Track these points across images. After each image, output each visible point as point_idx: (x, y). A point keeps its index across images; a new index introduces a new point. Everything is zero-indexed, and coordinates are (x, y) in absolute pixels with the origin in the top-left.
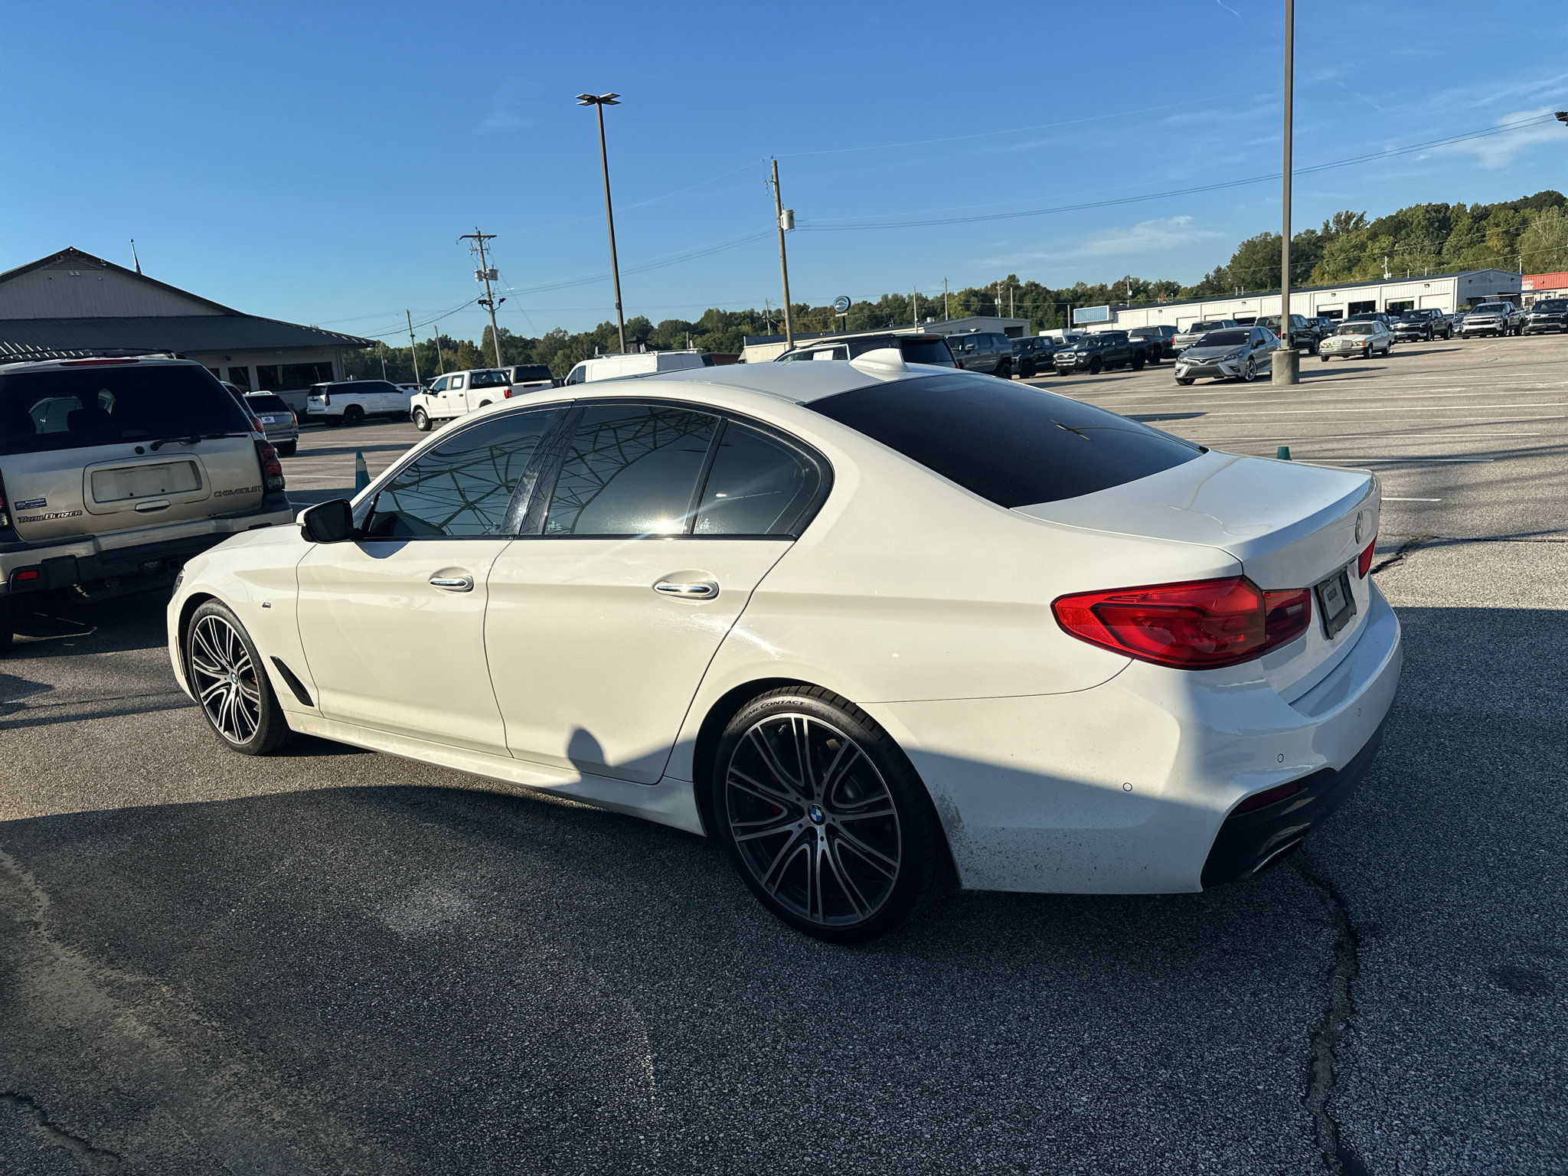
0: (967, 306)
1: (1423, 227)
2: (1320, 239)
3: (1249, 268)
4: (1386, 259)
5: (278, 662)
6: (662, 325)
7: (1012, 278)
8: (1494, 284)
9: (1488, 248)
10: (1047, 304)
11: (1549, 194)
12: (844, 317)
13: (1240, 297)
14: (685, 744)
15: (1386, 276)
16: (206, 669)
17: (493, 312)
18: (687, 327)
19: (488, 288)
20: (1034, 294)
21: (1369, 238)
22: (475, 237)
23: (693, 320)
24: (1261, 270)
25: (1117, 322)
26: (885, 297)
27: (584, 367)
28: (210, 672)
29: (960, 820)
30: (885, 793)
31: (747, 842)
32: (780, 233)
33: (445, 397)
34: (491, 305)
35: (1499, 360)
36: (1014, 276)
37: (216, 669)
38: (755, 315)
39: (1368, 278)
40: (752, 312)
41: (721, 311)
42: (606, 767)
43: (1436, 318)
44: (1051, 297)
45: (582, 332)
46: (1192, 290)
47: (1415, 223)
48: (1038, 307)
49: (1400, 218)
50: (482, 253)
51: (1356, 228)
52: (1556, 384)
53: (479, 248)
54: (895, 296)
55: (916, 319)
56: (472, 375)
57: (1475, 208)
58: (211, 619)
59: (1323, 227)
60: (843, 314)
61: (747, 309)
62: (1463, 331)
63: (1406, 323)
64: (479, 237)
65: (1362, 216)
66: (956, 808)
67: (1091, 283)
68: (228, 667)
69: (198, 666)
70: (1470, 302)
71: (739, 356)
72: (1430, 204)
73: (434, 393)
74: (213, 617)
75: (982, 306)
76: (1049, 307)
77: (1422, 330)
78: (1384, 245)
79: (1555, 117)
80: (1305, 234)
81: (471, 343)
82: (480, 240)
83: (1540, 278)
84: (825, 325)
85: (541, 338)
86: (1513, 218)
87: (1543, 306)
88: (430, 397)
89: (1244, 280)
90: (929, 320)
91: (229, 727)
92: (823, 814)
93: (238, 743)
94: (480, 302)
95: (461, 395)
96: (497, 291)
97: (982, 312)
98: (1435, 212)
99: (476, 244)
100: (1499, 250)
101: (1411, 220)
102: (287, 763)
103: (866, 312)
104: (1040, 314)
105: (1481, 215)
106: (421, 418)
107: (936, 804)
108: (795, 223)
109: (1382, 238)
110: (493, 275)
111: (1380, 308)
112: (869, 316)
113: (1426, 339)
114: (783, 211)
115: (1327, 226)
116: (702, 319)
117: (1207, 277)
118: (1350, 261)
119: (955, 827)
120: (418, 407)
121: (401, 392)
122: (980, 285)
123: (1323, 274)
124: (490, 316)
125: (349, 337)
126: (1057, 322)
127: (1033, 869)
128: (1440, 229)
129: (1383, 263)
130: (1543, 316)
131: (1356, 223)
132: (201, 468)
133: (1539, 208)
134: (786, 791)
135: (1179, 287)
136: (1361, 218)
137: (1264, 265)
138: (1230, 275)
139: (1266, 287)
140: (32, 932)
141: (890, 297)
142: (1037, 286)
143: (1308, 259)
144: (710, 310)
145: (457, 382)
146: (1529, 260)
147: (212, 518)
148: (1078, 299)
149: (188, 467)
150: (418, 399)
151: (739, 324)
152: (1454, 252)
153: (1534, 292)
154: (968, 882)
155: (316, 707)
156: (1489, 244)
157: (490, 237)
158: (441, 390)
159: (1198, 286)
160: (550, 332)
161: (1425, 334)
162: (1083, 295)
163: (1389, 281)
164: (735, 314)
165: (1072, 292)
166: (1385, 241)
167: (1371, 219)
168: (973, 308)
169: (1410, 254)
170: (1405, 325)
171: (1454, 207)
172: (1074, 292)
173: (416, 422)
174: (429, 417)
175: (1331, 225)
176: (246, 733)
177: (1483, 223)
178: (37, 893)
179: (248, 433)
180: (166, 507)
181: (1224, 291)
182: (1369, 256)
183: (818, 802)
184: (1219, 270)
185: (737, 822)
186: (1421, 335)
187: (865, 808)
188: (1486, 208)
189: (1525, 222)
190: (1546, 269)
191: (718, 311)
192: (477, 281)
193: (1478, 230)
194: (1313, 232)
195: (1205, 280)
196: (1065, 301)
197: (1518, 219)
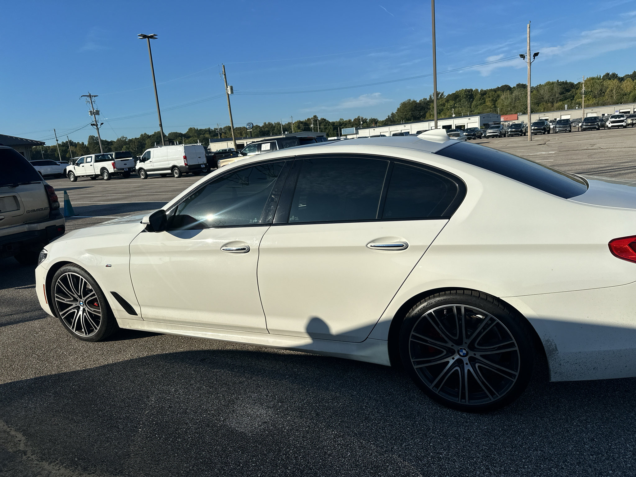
0: (299, 128)
1: (464, 98)
2: (429, 102)
3: (404, 113)
4: (453, 109)
5: (115, 295)
6: (170, 134)
7: (315, 116)
8: (492, 119)
9: (487, 105)
10: (330, 127)
11: (506, 86)
12: (251, 131)
13: (403, 124)
14: (385, 323)
15: (454, 116)
16: (64, 300)
17: (98, 129)
18: (181, 135)
19: (95, 118)
20: (324, 123)
21: (446, 102)
22: (88, 96)
23: (184, 132)
24: (408, 114)
25: (358, 134)
26: (265, 123)
27: (150, 151)
28: (66, 301)
29: (557, 350)
30: (512, 340)
31: (420, 368)
32: (227, 95)
33: (83, 166)
34: (97, 126)
35: (508, 146)
36: (316, 116)
37: (71, 299)
38: (211, 130)
39: (447, 117)
40: (209, 129)
41: (196, 128)
42: (332, 336)
43: (477, 131)
44: (331, 124)
45: (134, 138)
46: (383, 121)
47: (462, 96)
48: (326, 128)
49: (456, 94)
50: (92, 103)
51: (441, 98)
52: (536, 154)
53: (90, 101)
54: (269, 123)
55: (282, 132)
56: (96, 156)
57: (482, 91)
58: (69, 275)
59: (429, 97)
60: (250, 130)
61: (207, 127)
62: (487, 136)
63: (467, 133)
64: (90, 96)
65: (443, 93)
66: (555, 344)
67: (346, 119)
68: (78, 298)
69: (58, 298)
70: (485, 125)
71: (207, 147)
72: (466, 89)
73: (78, 165)
74: (70, 273)
75: (305, 127)
76: (330, 128)
77: (473, 135)
78: (451, 104)
79: (519, 56)
80: (423, 100)
81: (83, 143)
82: (91, 98)
83: (506, 117)
84: (241, 135)
85: (115, 140)
86: (494, 95)
87: (513, 126)
88: (76, 167)
89: (402, 118)
90: (286, 133)
91: (79, 328)
92: (467, 352)
93: (85, 336)
94: (91, 125)
95: (91, 165)
96: (99, 120)
97: (305, 130)
98: (468, 92)
99: (89, 99)
100: (490, 107)
101: (460, 95)
102: (117, 344)
103: (258, 129)
104: (327, 131)
105: (484, 93)
106: (72, 176)
107: (544, 343)
108: (234, 92)
109: (451, 102)
110: (97, 113)
111: (454, 127)
112: (260, 131)
113: (474, 139)
114: (228, 86)
115: (431, 97)
116: (188, 132)
117: (389, 116)
118: (439, 110)
119: (553, 354)
120: (70, 171)
121: (59, 165)
122: (303, 119)
123: (430, 115)
124: (97, 131)
125: (32, 141)
126: (334, 134)
127: (593, 370)
128: (470, 98)
129: (452, 111)
130: (513, 130)
131: (441, 96)
132: (19, 199)
133: (503, 91)
134: (446, 342)
135: (378, 120)
136: (442, 94)
137: (409, 112)
138: (397, 116)
139: (411, 120)
140: (24, 457)
141: (267, 123)
142: (325, 120)
143: (424, 110)
144: (191, 128)
145: (89, 160)
146: (501, 110)
147: (26, 224)
148: (341, 125)
149: (12, 199)
150: (70, 168)
151: (204, 134)
152: (475, 107)
153: (505, 121)
154: (554, 378)
155: (139, 315)
156: (487, 104)
157: (95, 96)
158: (81, 163)
159: (385, 120)
160: (119, 138)
161: (474, 137)
162: (343, 123)
163: (455, 118)
164: (202, 130)
165: (339, 122)
166: (452, 103)
167: (446, 94)
168: (301, 128)
169: (461, 107)
170: (467, 134)
171: (474, 90)
172: (340, 122)
173: (69, 178)
174: (76, 175)
175: (432, 96)
176: (90, 330)
177: (485, 96)
178: (13, 433)
179: (41, 182)
180: (3, 219)
181: (395, 122)
182: (446, 108)
183: (465, 346)
184: (393, 114)
185: (414, 359)
186: (472, 137)
187: (496, 348)
188: (485, 91)
189: (499, 96)
190: (507, 113)
191: (194, 129)
192: (90, 115)
193: (483, 99)
194: (426, 99)
195: (388, 118)
196: (336, 126)
197: (496, 95)
